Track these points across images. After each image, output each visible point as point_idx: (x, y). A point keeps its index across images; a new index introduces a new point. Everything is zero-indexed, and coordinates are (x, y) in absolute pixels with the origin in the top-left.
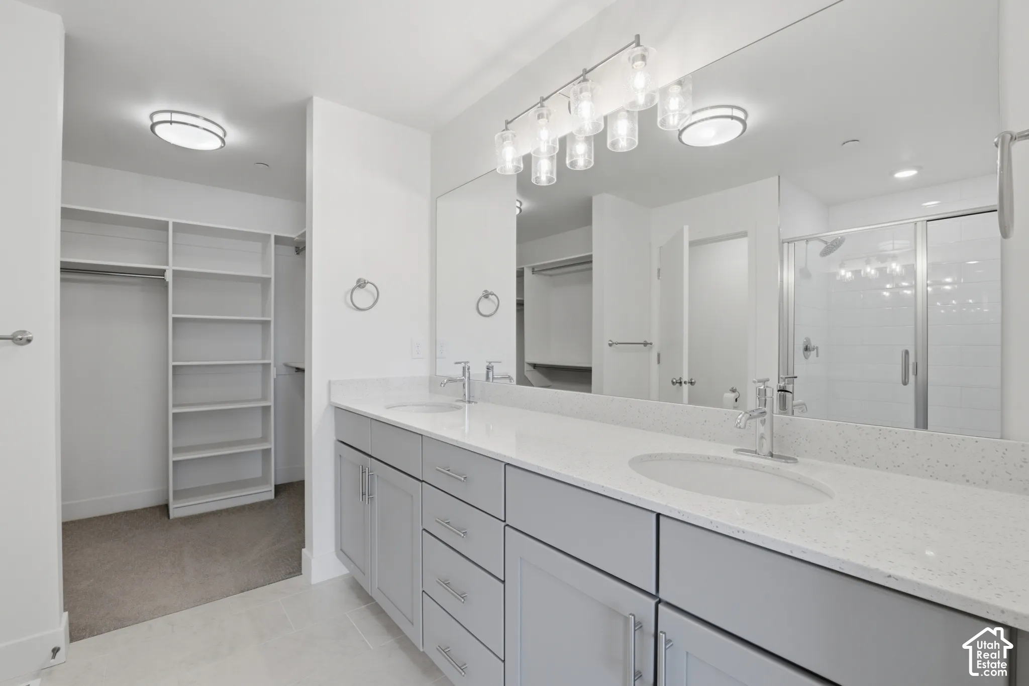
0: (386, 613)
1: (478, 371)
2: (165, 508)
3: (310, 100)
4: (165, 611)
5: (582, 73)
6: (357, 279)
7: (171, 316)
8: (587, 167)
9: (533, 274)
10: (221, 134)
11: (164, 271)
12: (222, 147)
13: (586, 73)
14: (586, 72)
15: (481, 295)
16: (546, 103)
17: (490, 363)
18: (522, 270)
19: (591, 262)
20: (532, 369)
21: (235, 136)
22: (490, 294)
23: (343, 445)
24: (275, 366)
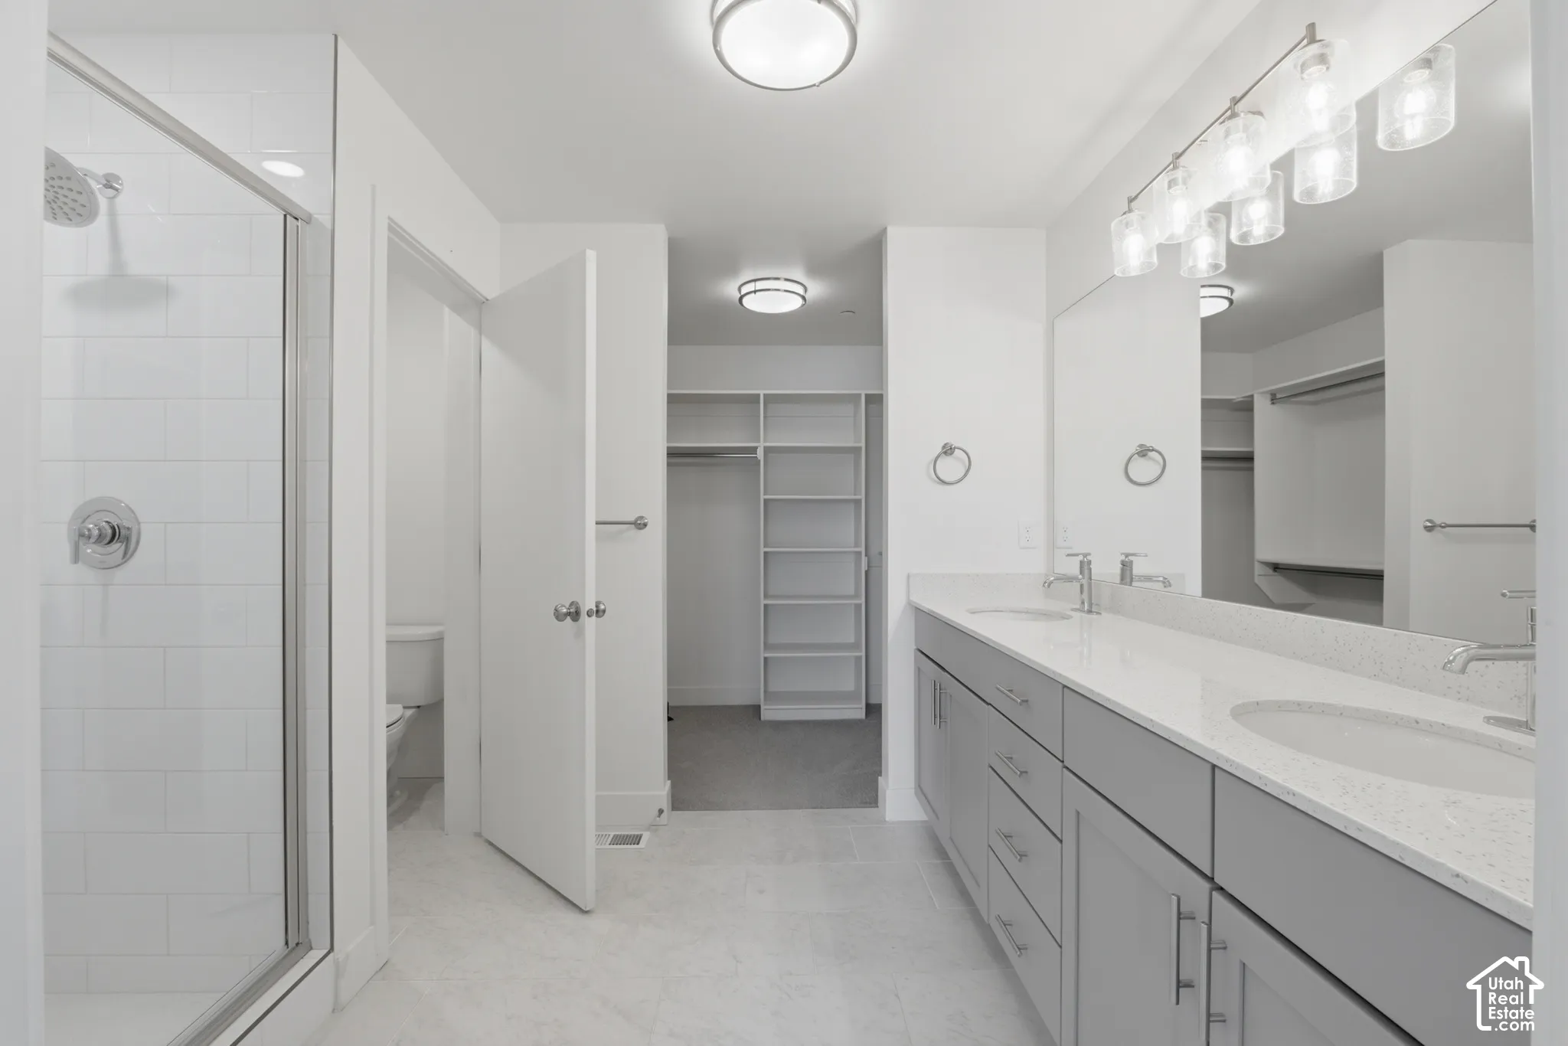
0: (960, 877)
1: (1106, 569)
2: (757, 709)
3: (885, 230)
4: (745, 806)
5: (1229, 105)
6: (943, 444)
7: (762, 497)
8: (1272, 236)
9: (1273, 403)
10: (801, 291)
11: (756, 448)
12: (803, 305)
13: (1235, 104)
14: (1236, 101)
15: (1133, 451)
16: (1182, 161)
17: (1126, 557)
18: (1249, 399)
19: (1382, 374)
20: (1271, 572)
21: (816, 290)
22: (1149, 450)
23: (922, 656)
24: (866, 556)
